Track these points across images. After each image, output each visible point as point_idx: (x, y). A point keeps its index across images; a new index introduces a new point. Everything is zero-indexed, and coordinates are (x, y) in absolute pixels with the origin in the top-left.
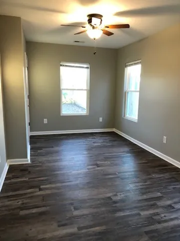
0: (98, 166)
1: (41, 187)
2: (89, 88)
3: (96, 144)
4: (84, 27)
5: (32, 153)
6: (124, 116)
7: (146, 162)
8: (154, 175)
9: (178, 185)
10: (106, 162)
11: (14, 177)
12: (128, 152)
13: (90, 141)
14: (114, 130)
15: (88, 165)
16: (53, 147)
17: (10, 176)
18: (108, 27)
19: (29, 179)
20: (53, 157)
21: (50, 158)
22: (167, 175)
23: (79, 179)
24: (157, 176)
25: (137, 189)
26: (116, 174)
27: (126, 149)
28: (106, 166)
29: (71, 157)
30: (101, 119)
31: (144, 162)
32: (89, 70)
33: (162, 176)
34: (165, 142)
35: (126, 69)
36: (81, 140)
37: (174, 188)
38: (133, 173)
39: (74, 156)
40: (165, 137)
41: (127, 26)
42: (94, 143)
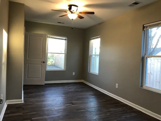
0: (73, 104)
1: (32, 119)
2: (66, 53)
3: (70, 90)
4: (66, 12)
5: (25, 96)
6: (89, 71)
7: (105, 101)
8: (111, 109)
9: (128, 115)
10: (78, 102)
11: (11, 113)
12: (92, 95)
13: (66, 88)
14: (82, 81)
15: (66, 104)
16: (40, 92)
17: (9, 112)
18: (81, 13)
19: (23, 113)
20: (40, 98)
21: (39, 99)
22: (120, 109)
23: (60, 113)
24: (113, 109)
25: (100, 119)
26: (86, 109)
27: (91, 93)
28: (79, 104)
29: (53, 98)
30: (74, 74)
31: (104, 101)
32: (66, 41)
33: (116, 109)
34: (117, 88)
35: (90, 41)
36: (60, 88)
37: (125, 117)
38: (97, 108)
39: (55, 98)
40: (117, 84)
41: (93, 13)
42: (69, 89)
